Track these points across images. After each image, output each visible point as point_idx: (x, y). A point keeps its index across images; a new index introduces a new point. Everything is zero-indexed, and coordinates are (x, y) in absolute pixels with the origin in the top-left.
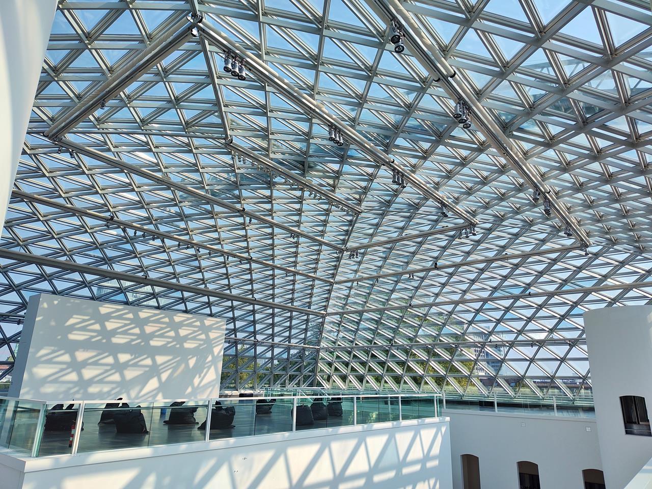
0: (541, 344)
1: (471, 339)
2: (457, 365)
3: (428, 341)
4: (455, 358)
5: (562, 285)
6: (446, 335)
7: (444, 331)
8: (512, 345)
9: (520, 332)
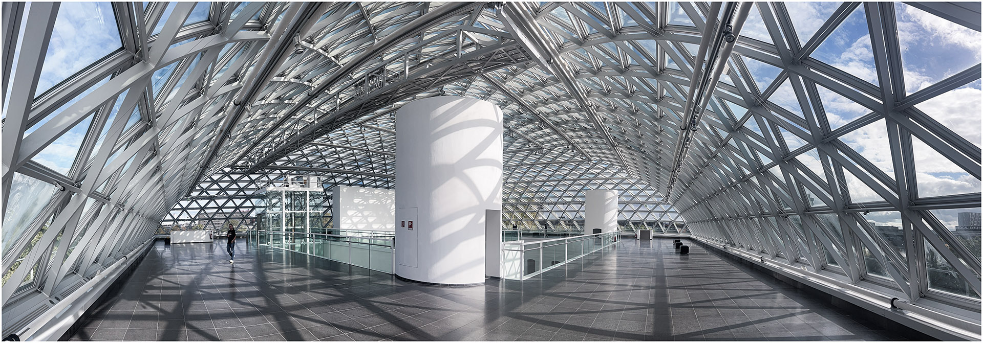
0: (569, 203)
1: (536, 200)
2: (528, 214)
3: (514, 201)
4: (528, 210)
5: (580, 176)
6: (524, 198)
7: (523, 196)
8: (555, 204)
9: (560, 197)
